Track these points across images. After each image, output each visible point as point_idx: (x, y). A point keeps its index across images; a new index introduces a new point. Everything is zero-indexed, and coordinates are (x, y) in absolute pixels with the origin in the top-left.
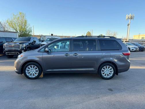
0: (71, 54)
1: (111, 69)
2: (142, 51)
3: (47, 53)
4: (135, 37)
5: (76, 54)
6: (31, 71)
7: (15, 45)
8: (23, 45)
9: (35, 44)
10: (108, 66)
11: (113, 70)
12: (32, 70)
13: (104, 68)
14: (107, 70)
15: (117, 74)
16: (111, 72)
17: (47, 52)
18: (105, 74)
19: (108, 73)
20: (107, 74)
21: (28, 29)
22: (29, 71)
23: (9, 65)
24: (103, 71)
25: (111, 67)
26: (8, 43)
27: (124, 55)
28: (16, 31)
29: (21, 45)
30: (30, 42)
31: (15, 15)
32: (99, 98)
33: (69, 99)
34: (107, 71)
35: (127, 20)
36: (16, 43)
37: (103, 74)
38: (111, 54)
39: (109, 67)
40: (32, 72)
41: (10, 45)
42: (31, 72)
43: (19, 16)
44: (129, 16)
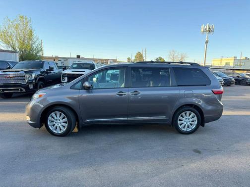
0: (129, 93)
1: (193, 117)
2: (229, 85)
3: (85, 91)
4: (215, 62)
5: (137, 92)
7: (16, 75)
8: (31, 75)
9: (51, 73)
10: (188, 113)
11: (196, 118)
13: (182, 116)
14: (186, 119)
15: (203, 125)
16: (193, 121)
17: (88, 89)
18: (183, 125)
19: (189, 123)
20: (186, 126)
21: (35, 46)
22: (53, 122)
23: (9, 112)
24: (180, 120)
25: (193, 114)
26: (4, 72)
27: (215, 94)
28: (14, 48)
29: (27, 75)
30: (42, 70)
31: (11, 20)
32: (182, 165)
33: (134, 168)
34: (188, 121)
35: (203, 33)
36: (18, 71)
37: (181, 125)
38: (194, 92)
39: (190, 114)
41: (8, 76)
42: (56, 125)
43: (19, 22)
44: (205, 28)
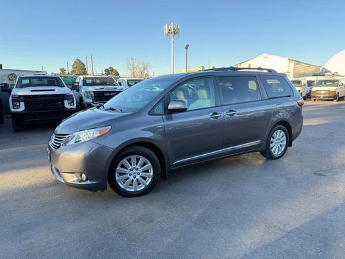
0: (224, 114)
1: (282, 137)
6: (130, 175)
12: (134, 171)
13: (273, 137)
15: (290, 145)
18: (275, 148)
22: (123, 174)
24: (272, 143)
27: (299, 106)
37: (272, 148)
38: (284, 106)
40: (135, 177)
42: (131, 178)
44: (169, 28)
